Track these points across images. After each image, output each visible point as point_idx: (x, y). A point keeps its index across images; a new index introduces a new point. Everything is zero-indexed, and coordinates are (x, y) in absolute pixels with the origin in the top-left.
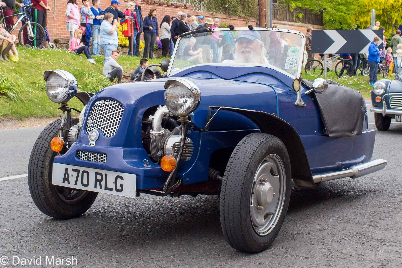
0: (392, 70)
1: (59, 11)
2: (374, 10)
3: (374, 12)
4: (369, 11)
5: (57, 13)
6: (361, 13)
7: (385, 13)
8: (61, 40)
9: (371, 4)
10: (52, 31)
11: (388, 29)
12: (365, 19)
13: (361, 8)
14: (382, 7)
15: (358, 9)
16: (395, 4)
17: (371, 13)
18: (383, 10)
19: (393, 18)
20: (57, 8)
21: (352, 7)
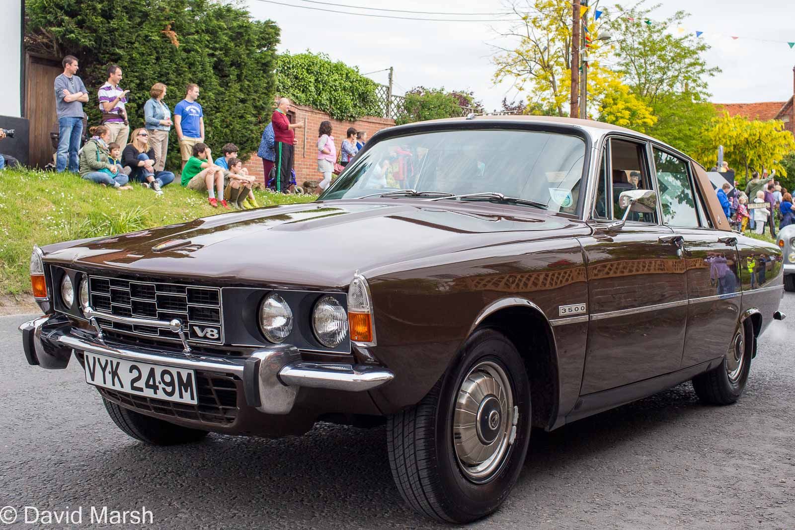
0: (746, 226)
1: (311, 146)
2: (722, 147)
3: (721, 149)
4: (716, 148)
5: (307, 149)
6: (705, 150)
7: (737, 149)
8: (313, 183)
9: (718, 139)
10: (302, 171)
11: (741, 171)
12: (710, 158)
13: (705, 143)
14: (733, 142)
15: (701, 145)
16: (750, 139)
17: (718, 151)
18: (734, 145)
19: (748, 157)
20: (307, 142)
21: (694, 142)
